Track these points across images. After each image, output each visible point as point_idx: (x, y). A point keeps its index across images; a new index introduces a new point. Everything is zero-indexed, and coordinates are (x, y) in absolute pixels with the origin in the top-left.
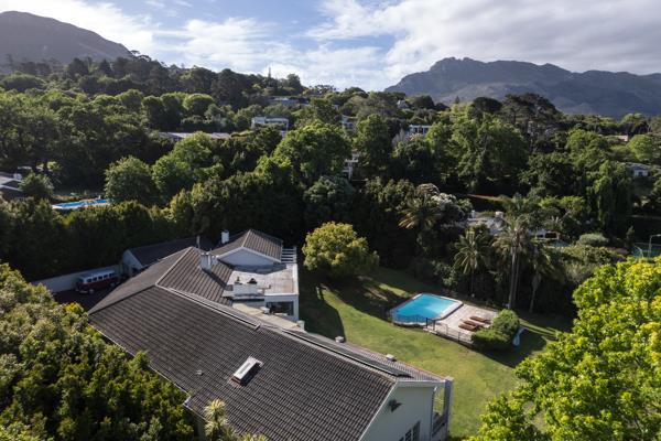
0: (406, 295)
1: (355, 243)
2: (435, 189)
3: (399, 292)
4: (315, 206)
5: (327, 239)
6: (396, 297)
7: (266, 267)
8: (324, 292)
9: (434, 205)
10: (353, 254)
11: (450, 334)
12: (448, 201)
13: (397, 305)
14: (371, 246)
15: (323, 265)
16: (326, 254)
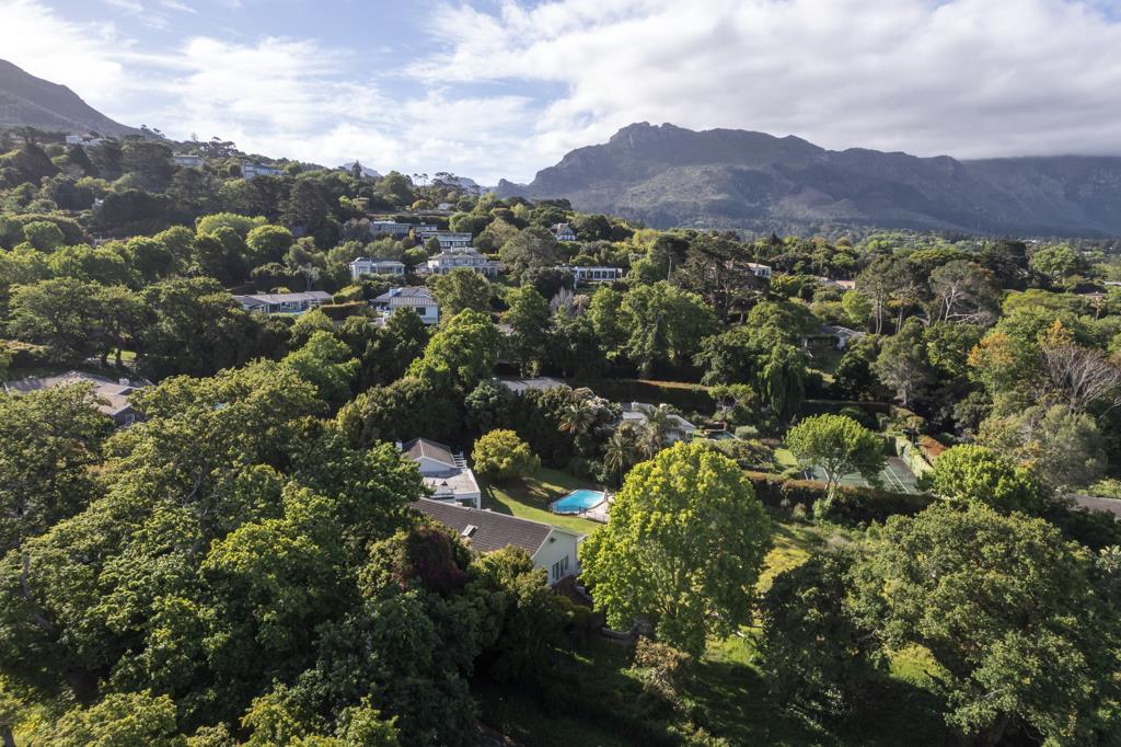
0: (564, 491)
1: (519, 449)
2: (590, 394)
3: (558, 489)
4: (477, 412)
5: (494, 446)
6: (556, 493)
7: (445, 472)
8: (494, 492)
9: (589, 411)
10: (518, 459)
11: (597, 518)
12: (601, 406)
13: (556, 500)
14: (533, 449)
15: (493, 469)
16: (495, 459)
